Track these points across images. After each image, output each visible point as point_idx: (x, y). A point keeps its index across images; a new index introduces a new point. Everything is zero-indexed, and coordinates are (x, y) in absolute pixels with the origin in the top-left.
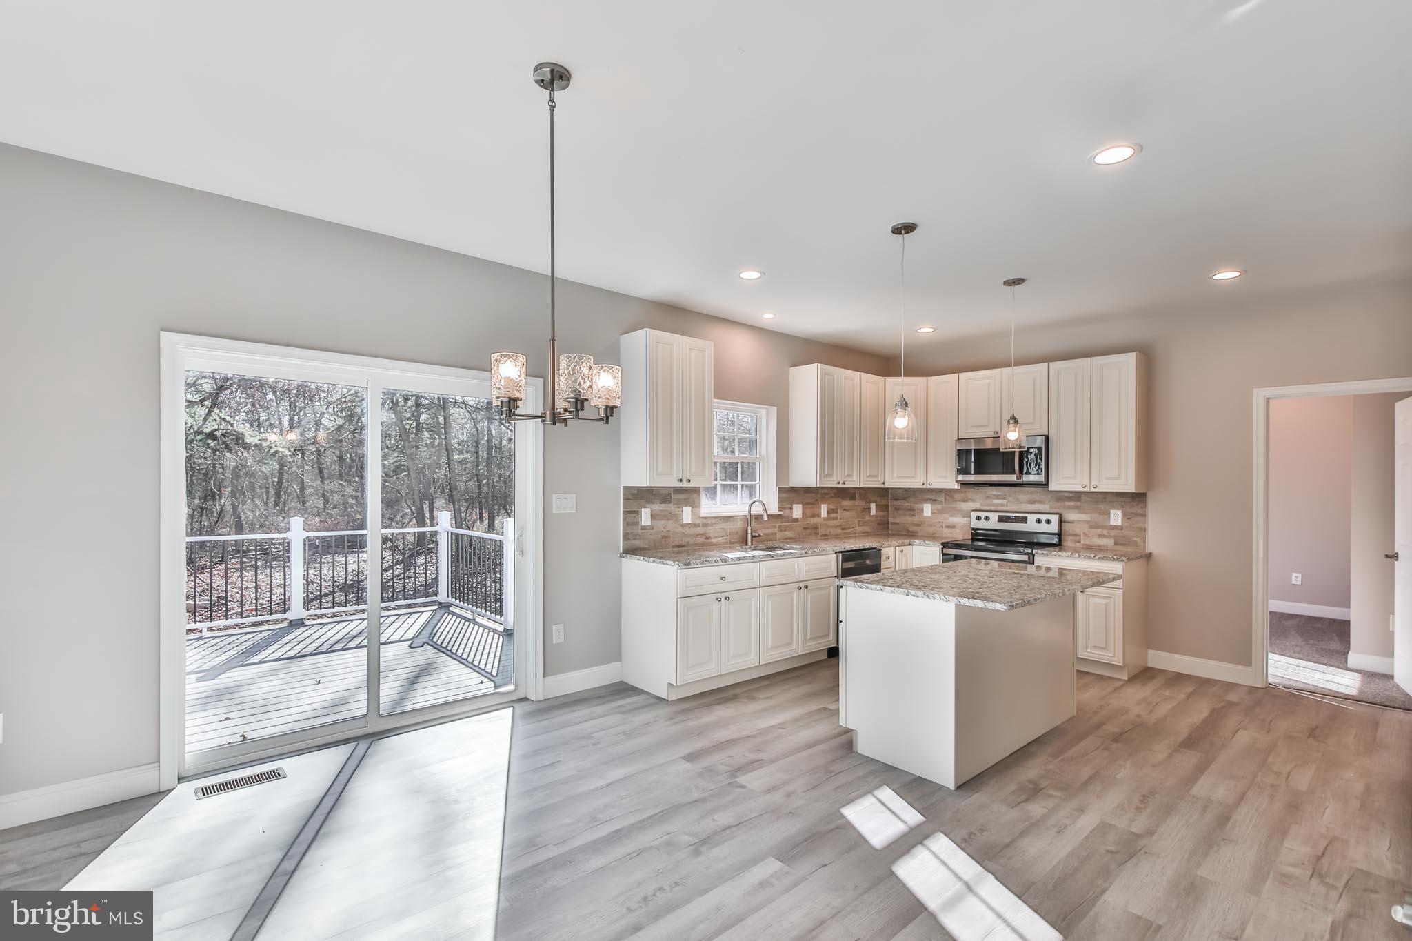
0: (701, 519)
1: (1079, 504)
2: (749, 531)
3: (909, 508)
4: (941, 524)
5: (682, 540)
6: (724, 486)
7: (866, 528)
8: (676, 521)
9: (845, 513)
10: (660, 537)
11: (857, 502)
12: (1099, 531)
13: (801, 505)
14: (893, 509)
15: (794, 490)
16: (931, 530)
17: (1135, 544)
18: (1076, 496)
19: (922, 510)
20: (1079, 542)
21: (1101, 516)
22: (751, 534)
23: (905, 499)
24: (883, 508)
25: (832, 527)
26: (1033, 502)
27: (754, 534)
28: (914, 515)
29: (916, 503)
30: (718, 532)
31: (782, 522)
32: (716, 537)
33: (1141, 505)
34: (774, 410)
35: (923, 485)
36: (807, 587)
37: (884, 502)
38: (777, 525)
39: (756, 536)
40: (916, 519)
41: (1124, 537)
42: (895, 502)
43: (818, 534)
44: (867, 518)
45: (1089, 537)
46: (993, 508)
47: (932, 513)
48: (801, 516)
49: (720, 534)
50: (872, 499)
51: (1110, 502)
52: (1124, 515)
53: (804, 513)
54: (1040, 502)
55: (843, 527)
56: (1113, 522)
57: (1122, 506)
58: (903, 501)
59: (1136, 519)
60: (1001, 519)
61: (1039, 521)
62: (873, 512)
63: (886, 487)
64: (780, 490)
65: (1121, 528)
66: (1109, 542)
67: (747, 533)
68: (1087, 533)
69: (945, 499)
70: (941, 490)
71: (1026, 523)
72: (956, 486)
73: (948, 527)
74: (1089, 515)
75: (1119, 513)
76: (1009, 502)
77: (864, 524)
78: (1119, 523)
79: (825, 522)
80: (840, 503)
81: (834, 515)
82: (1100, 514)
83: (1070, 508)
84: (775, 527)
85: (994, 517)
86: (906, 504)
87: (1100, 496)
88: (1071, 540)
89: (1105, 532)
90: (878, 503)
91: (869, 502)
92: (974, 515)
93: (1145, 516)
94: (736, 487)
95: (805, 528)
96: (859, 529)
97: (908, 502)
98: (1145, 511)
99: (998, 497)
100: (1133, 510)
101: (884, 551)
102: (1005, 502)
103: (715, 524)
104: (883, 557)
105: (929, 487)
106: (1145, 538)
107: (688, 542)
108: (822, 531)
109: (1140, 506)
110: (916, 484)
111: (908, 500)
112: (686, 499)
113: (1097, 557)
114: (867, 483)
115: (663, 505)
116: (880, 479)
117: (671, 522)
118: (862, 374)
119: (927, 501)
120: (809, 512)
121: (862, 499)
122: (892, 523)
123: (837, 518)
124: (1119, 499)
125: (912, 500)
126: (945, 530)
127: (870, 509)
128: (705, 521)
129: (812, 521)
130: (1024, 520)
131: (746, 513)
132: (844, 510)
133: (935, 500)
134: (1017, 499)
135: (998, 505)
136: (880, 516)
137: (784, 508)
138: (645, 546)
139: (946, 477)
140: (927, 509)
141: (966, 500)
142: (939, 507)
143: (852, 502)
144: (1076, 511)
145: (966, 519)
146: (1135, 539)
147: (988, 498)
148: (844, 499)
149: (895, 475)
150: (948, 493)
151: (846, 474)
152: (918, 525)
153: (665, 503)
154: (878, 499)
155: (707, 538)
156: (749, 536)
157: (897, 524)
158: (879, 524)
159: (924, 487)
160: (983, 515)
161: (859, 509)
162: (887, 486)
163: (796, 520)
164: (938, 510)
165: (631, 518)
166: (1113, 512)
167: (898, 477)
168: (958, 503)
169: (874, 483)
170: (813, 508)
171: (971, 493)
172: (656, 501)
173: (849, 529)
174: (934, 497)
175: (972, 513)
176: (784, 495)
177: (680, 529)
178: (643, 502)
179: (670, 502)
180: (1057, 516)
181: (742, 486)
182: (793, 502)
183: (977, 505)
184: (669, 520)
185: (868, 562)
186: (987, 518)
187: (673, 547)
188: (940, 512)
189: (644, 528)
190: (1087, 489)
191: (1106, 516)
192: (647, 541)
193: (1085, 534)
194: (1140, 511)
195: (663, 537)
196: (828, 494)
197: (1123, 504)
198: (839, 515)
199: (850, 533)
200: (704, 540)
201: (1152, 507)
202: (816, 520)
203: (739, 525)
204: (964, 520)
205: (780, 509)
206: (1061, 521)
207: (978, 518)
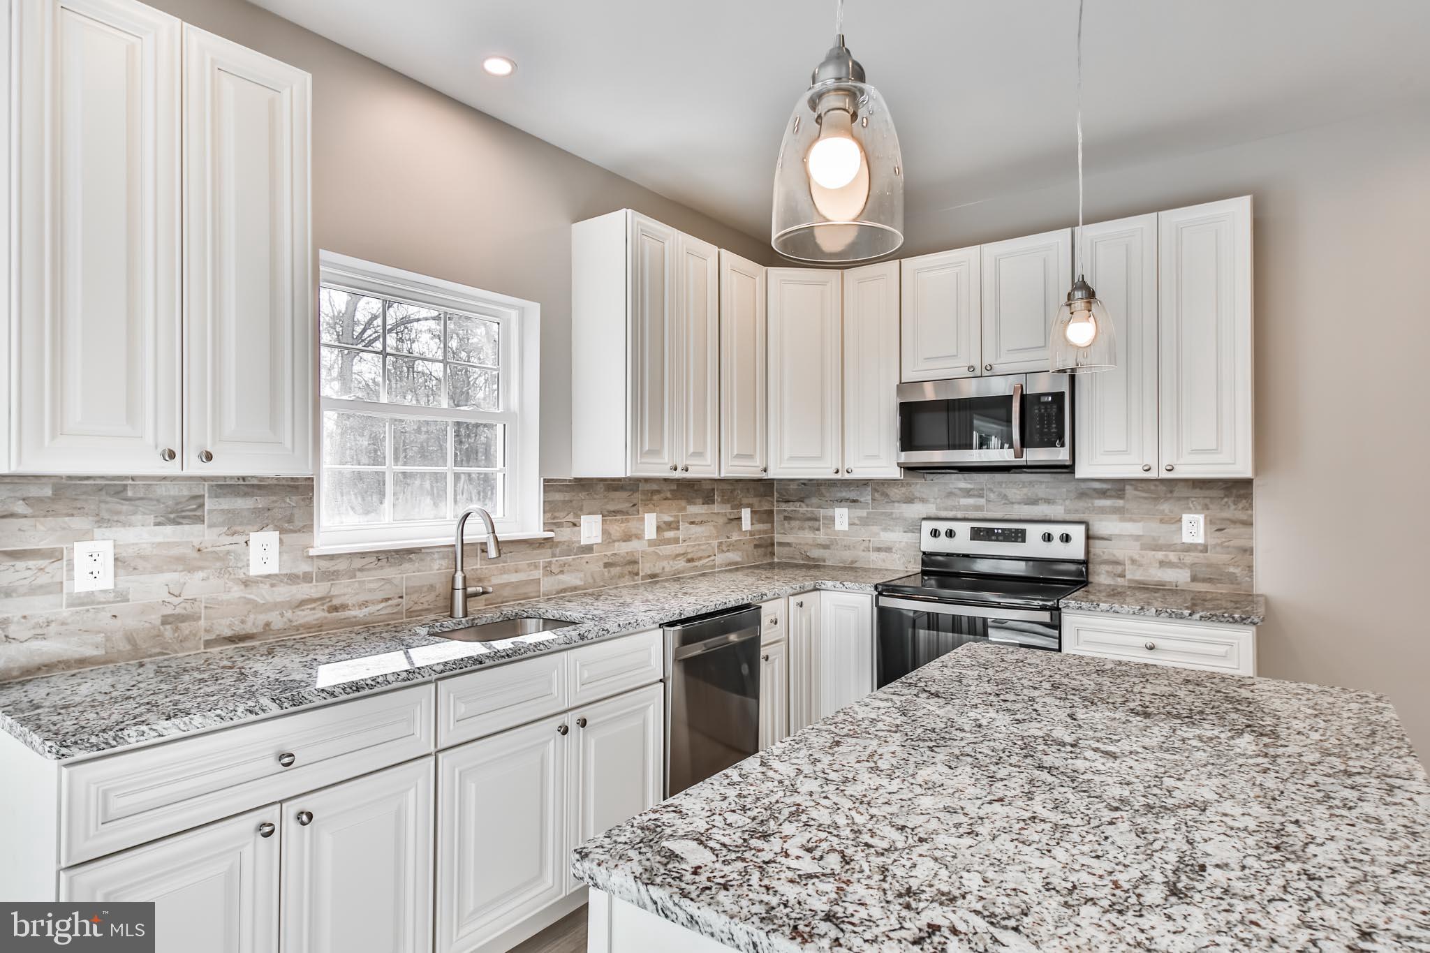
0: (316, 562)
1: (1120, 503)
2: (459, 584)
3: (809, 515)
4: (866, 544)
5: (243, 622)
7: (734, 556)
8: (224, 570)
9: (694, 528)
10: (158, 622)
11: (716, 508)
12: (1160, 555)
13: (598, 517)
14: (782, 517)
15: (583, 484)
16: (848, 555)
17: (1232, 579)
18: (1117, 487)
19: (833, 519)
20: (1122, 576)
21: (1163, 526)
22: (465, 589)
23: (801, 500)
24: (765, 516)
25: (666, 557)
26: (1034, 502)
27: (470, 590)
28: (818, 529)
29: (820, 507)
30: (370, 590)
31: (554, 555)
32: (365, 604)
33: (1243, 503)
34: (534, 309)
35: (837, 472)
36: (583, 723)
37: (766, 507)
38: (542, 562)
39: (476, 595)
40: (821, 537)
41: (1209, 566)
42: (784, 506)
43: (637, 574)
44: (735, 537)
45: (1140, 565)
46: (959, 515)
47: (851, 524)
48: (599, 541)
49: (381, 595)
50: (745, 501)
51: (1179, 499)
52: (1210, 522)
53: (605, 532)
54: (1048, 501)
55: (689, 556)
56: (1187, 538)
57: (1206, 507)
58: (798, 504)
59: (1232, 530)
60: (977, 534)
61: (1048, 538)
62: (746, 524)
63: (770, 477)
64: (550, 485)
65: (1205, 549)
66: (1180, 577)
67: (453, 589)
68: (1136, 557)
69: (873, 500)
70: (865, 483)
71: (1024, 541)
72: (896, 473)
73: (879, 550)
74: (1140, 525)
75: (1200, 518)
76: (988, 501)
77: (731, 547)
78: (1200, 539)
79: (652, 549)
80: (684, 509)
81: (670, 534)
82: (1162, 521)
83: (1102, 511)
84: (536, 567)
85: (963, 529)
86: (803, 509)
87: (1162, 488)
88: (1108, 572)
89: (1173, 557)
90: (756, 509)
91: (740, 506)
92: (927, 526)
93: (1252, 524)
94: (439, 478)
95: (607, 565)
96: (720, 559)
97: (807, 506)
98: (1252, 516)
99: (967, 493)
100: (1227, 514)
101: (769, 610)
102: (982, 501)
103: (361, 569)
104: (765, 621)
105: (847, 476)
106: (1250, 568)
107: (268, 624)
108: (646, 568)
109: (1240, 506)
110: (823, 471)
111: (807, 501)
112: (256, 511)
113: (1197, 616)
114: (733, 469)
115: (169, 529)
116: (758, 463)
117: (201, 574)
118: (723, 250)
119: (841, 501)
120: (616, 529)
121: (724, 501)
122: (780, 544)
123: (676, 540)
124: (1198, 492)
125: (814, 500)
126: (874, 556)
127: (740, 518)
128: (324, 564)
129: (623, 548)
130: (1019, 536)
131: (451, 540)
132: (692, 523)
133: (854, 501)
134: (1005, 497)
135: (967, 508)
136: (760, 532)
137: (559, 525)
138: (90, 652)
139: (876, 457)
140: (842, 517)
141: (910, 500)
142: (863, 513)
143: (706, 506)
144: (1115, 517)
145: (910, 535)
146: (1232, 570)
147: (950, 494)
148: (690, 501)
149: (786, 457)
150: (878, 486)
151: (691, 450)
152: (826, 547)
153: (175, 522)
154: (755, 501)
155: (335, 609)
156: (459, 595)
157: (788, 544)
158: (756, 546)
159: (839, 476)
160: (943, 527)
161: (721, 520)
162: (771, 475)
163: (589, 549)
164: (860, 518)
165: (20, 572)
166: (1186, 517)
167: (792, 458)
168: (896, 504)
169: (748, 470)
170: (627, 521)
171: (920, 486)
173: (700, 559)
174: (853, 496)
175: (924, 523)
176: (558, 497)
177: (237, 592)
178: (80, 523)
179: (200, 520)
180: (1082, 528)
181: (457, 476)
182: (579, 511)
183: (931, 509)
184: (191, 570)
185: (733, 637)
186: (950, 534)
187: (208, 644)
188: (865, 522)
189: (87, 600)
190: (1152, 475)
191: (1174, 527)
192: (99, 638)
193: (1133, 561)
194: (1242, 516)
195: (165, 620)
196: (658, 492)
197: (1207, 501)
198: (680, 534)
199: (703, 566)
200: (326, 614)
201: (1263, 506)
202: (634, 545)
203: (435, 570)
204: (909, 537)
205: (548, 526)
206: (1088, 537)
207: (935, 533)
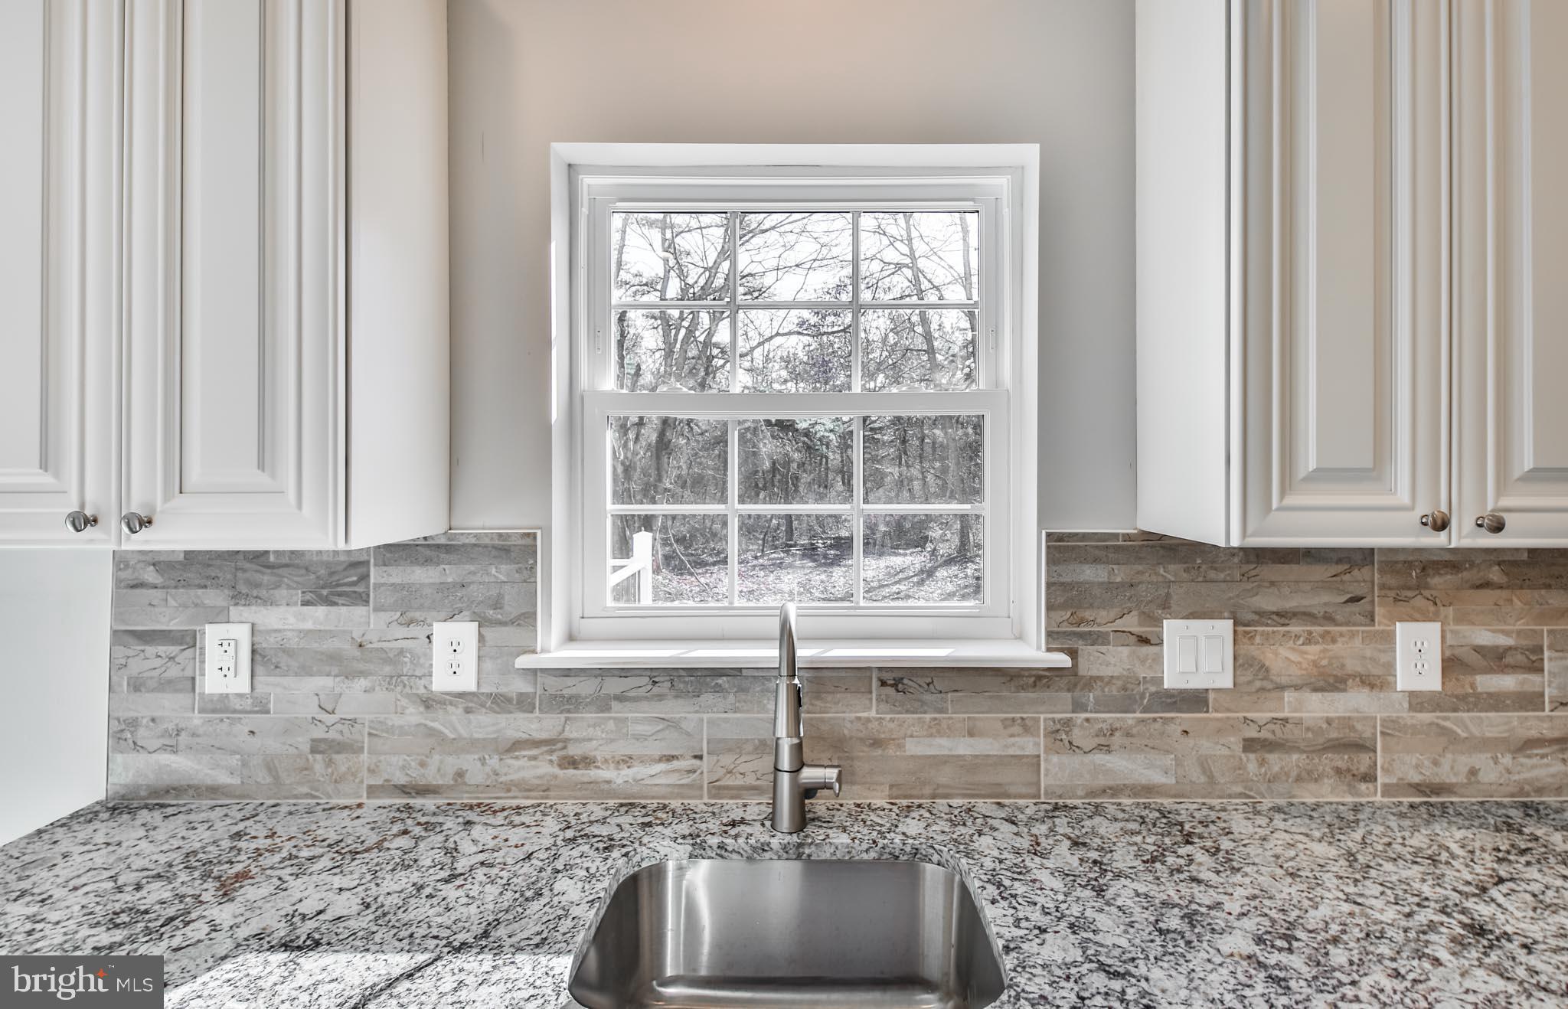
0: (541, 678)
5: (423, 765)
6: (751, 527)
8: (395, 680)
10: (306, 748)
13: (1225, 626)
22: (795, 771)
30: (639, 738)
31: (1079, 709)
32: (626, 762)
38: (1043, 720)
48: (1225, 683)
49: (659, 750)
53: (1245, 664)
64: (1067, 549)
79: (1424, 717)
81: (1499, 684)
84: (1028, 729)
95: (1255, 746)
103: (620, 698)
107: (460, 773)
108: (1399, 766)
112: (443, 588)
115: (320, 611)
117: (363, 683)
120: (1288, 658)
128: (554, 685)
129: (1314, 709)
137: (1095, 640)
138: (224, 778)
153: (328, 602)
155: (573, 764)
163: (1195, 700)
165: (149, 660)
170: (1330, 639)
172: (282, 593)
176: (1092, 574)
178: (213, 597)
179: (363, 599)
182: (1157, 610)
184: (350, 675)
189: (220, 706)
192: (234, 760)
195: (317, 746)
200: (556, 770)
202: (1356, 704)
205: (1054, 638)
